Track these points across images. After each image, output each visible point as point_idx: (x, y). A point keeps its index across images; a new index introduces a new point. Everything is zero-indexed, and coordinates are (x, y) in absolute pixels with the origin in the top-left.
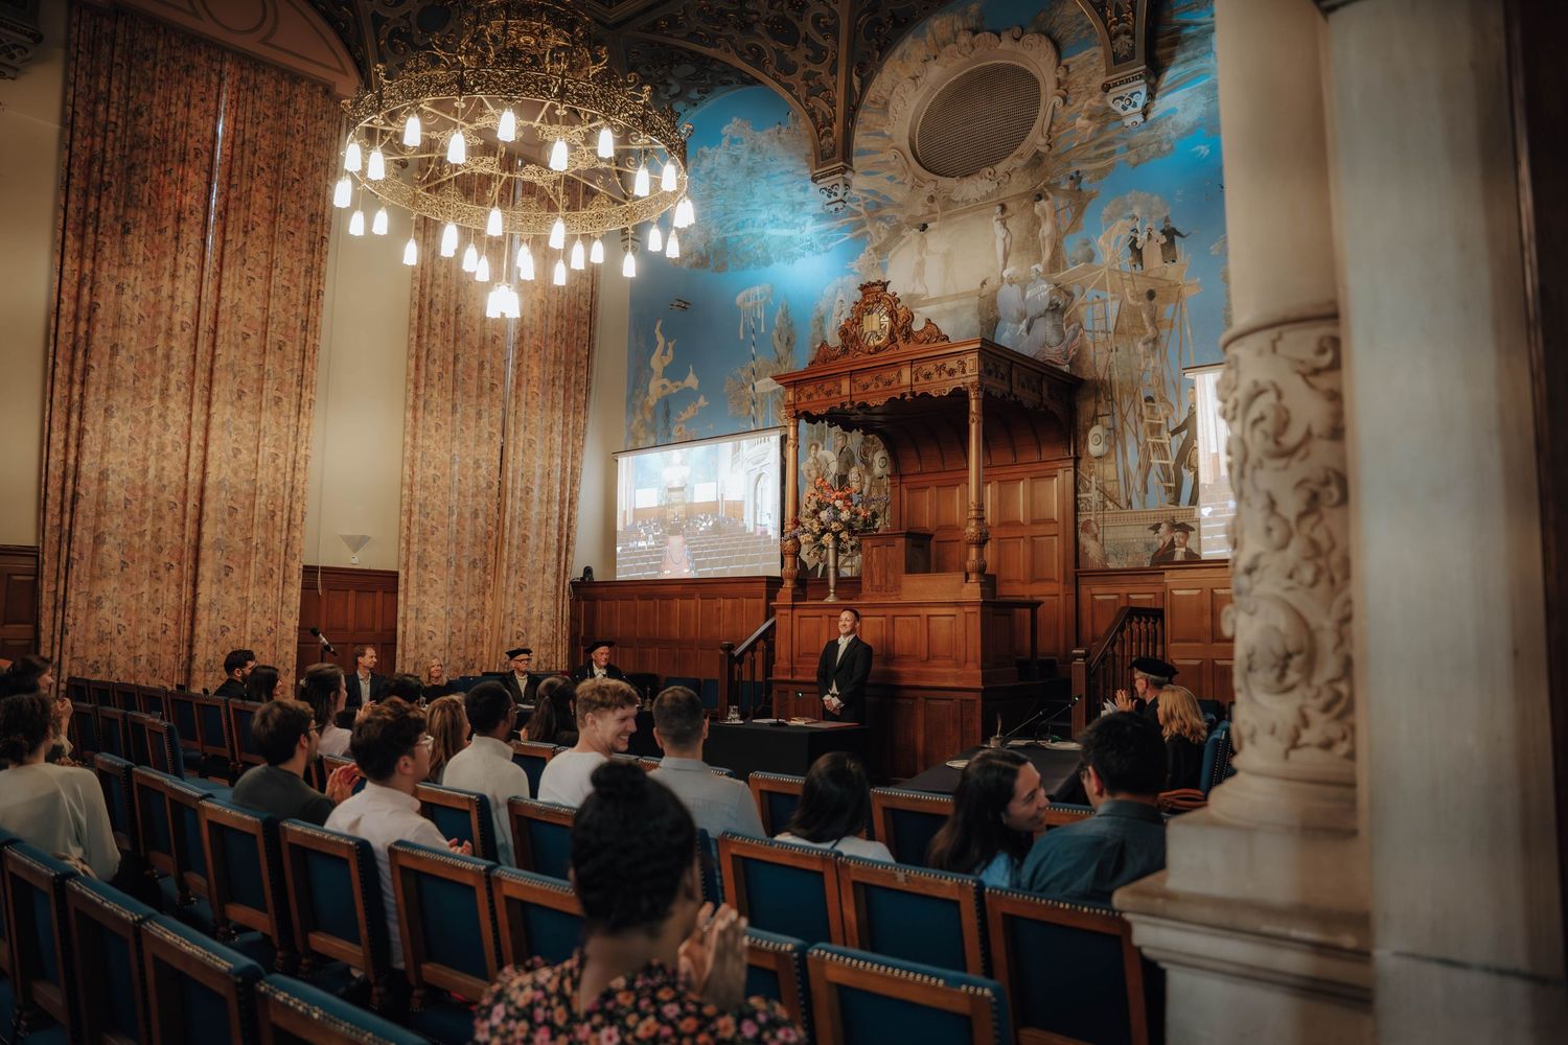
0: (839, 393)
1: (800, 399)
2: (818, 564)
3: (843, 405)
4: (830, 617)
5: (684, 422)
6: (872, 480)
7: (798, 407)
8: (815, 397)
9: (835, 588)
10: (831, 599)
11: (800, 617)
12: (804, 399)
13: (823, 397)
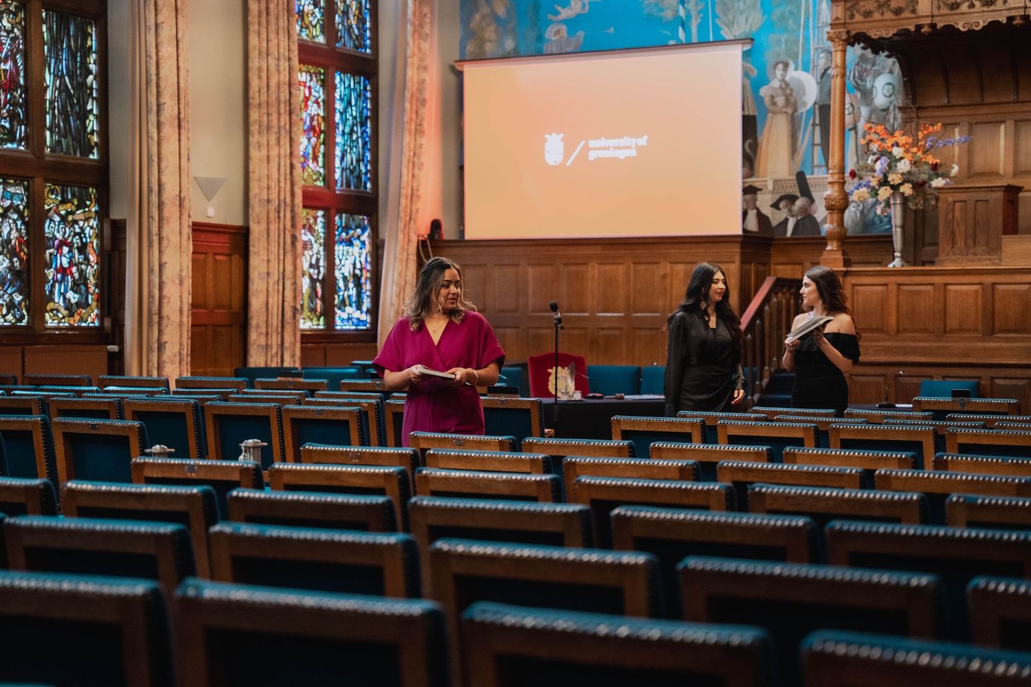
0: (914, 11)
1: (852, 16)
2: (786, 220)
3: (919, 27)
4: (899, 285)
5: (565, 22)
6: (872, 112)
7: (850, 27)
8: (877, 16)
9: (902, 252)
10: (897, 264)
11: (854, 285)
12: (858, 18)
13: (889, 15)
